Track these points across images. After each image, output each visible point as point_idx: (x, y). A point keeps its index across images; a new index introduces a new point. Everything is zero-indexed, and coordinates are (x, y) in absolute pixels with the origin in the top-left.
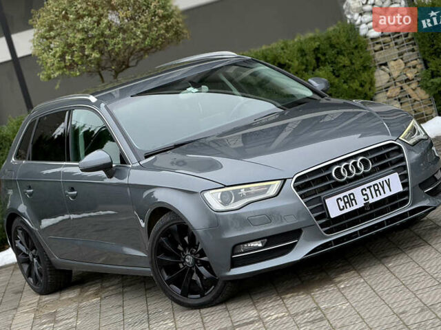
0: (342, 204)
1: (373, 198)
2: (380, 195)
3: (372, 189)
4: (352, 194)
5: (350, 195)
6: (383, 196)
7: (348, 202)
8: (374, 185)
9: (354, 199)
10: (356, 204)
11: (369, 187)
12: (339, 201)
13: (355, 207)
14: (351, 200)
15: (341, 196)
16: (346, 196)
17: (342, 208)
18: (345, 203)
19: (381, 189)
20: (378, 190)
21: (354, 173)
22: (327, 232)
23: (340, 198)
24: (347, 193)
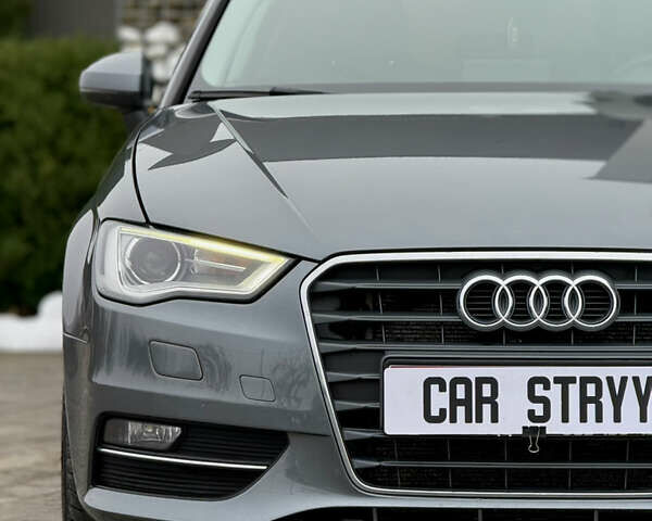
0: (440, 400)
1: (565, 419)
2: (599, 419)
3: (574, 390)
4: (493, 382)
5: (481, 381)
6: (608, 428)
7: (466, 402)
8: (585, 381)
9: (492, 400)
10: (495, 419)
11: (565, 382)
12: (435, 388)
13: (485, 428)
14: (481, 400)
15: (448, 373)
16: (465, 381)
17: (435, 412)
18: (454, 402)
19: (606, 399)
20: (596, 400)
21: (538, 317)
22: (364, 474)
23: (440, 382)
24: (472, 373)
